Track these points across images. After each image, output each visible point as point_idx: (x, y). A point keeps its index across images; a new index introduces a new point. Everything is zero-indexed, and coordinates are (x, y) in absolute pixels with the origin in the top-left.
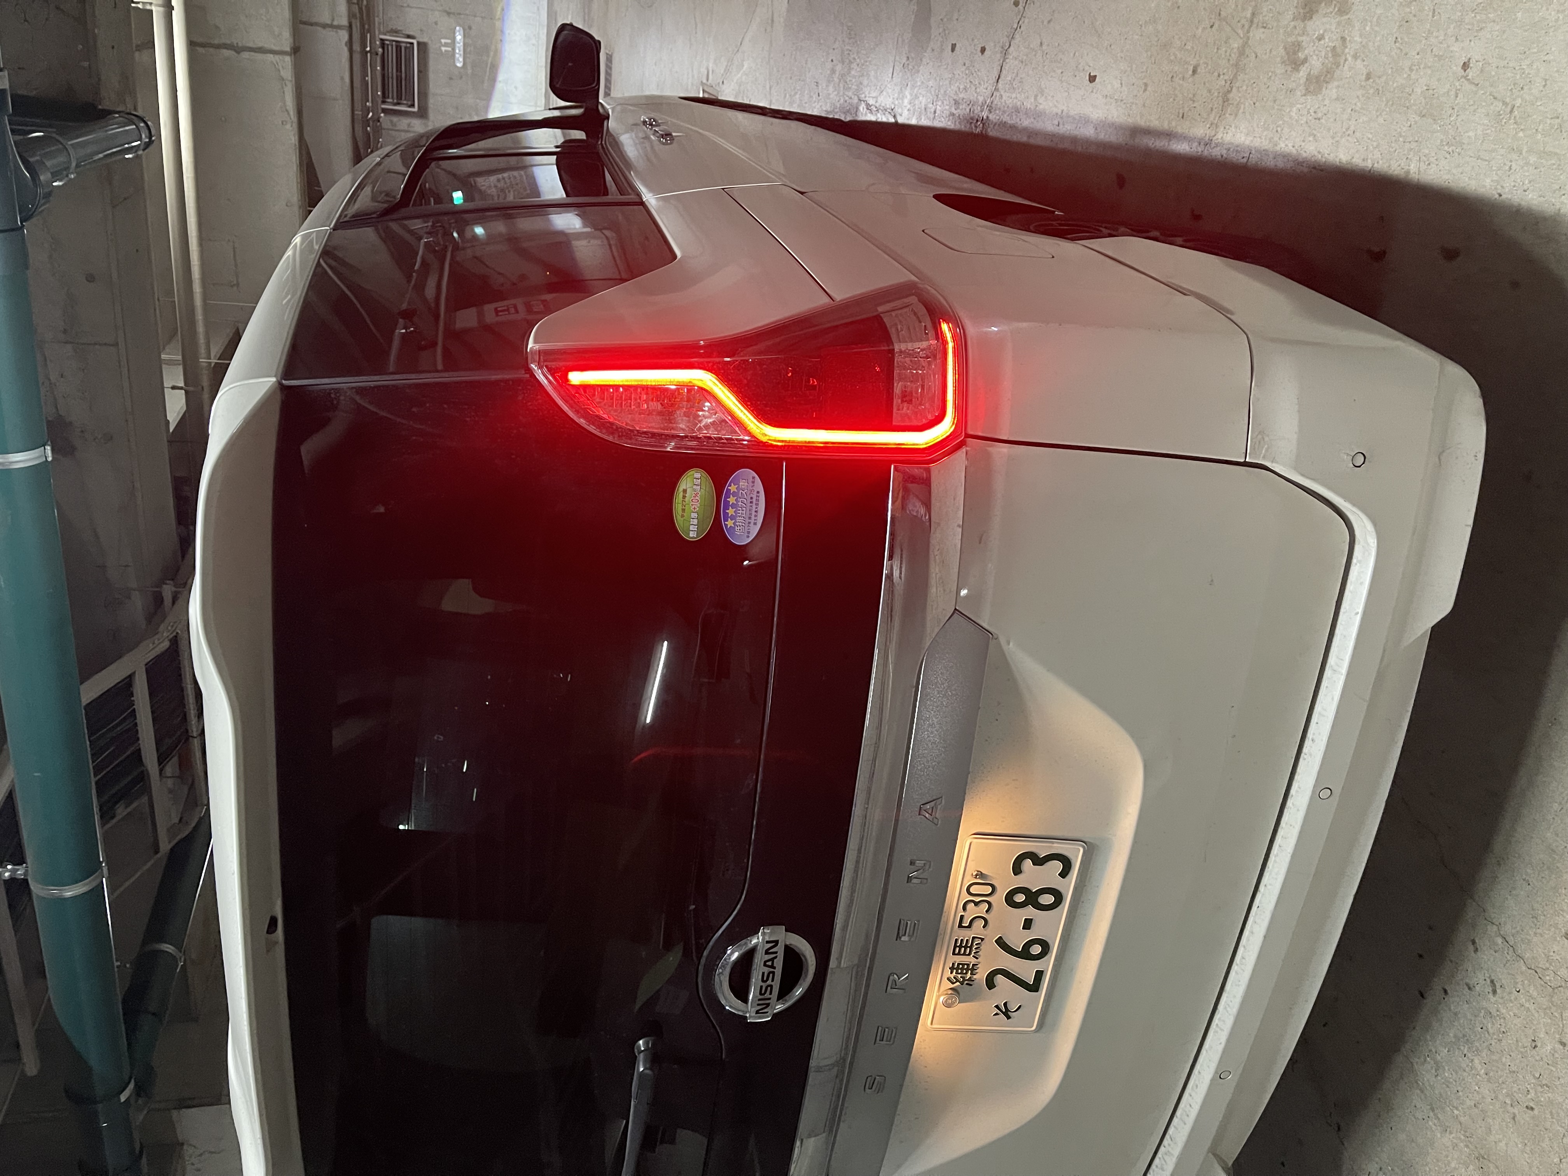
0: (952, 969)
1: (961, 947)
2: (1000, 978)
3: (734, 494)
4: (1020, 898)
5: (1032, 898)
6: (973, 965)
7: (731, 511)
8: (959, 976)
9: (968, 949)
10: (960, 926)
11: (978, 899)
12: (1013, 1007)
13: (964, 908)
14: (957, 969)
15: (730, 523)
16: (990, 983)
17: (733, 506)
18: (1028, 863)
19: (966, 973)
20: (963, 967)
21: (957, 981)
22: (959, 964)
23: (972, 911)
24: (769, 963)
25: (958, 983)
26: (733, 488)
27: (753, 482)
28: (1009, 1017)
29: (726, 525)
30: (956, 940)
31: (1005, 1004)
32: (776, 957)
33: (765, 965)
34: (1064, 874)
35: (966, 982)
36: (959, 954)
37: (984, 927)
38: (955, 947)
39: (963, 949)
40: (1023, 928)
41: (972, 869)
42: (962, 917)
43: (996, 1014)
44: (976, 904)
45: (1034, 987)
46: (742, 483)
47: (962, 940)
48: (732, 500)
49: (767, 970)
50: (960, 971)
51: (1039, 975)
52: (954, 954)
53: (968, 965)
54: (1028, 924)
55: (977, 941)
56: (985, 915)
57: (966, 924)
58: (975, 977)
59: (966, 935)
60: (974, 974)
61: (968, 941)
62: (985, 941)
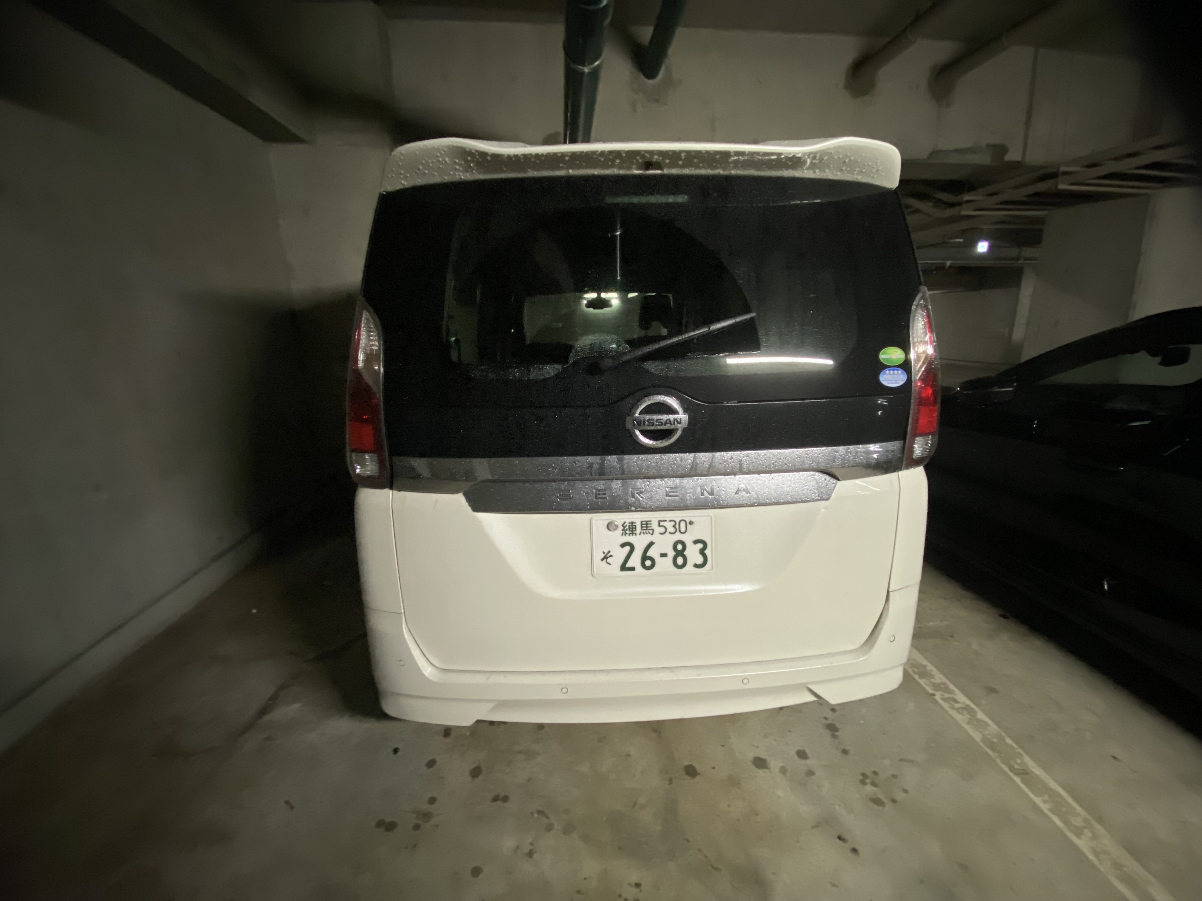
0: (632, 523)
1: (647, 524)
2: (628, 548)
3: (898, 373)
4: (680, 547)
5: (680, 553)
6: (635, 533)
7: (892, 372)
8: (627, 527)
9: (645, 528)
10: (660, 521)
11: (677, 526)
12: (609, 560)
13: (670, 521)
14: (632, 525)
15: (887, 372)
16: (623, 545)
17: (894, 373)
18: (700, 546)
19: (630, 531)
20: (634, 528)
21: (624, 527)
22: (635, 526)
23: (669, 526)
24: (668, 421)
25: (622, 528)
26: (900, 372)
27: (903, 380)
28: (602, 560)
29: (887, 371)
31: (611, 556)
32: (671, 425)
33: (668, 420)
34: (696, 566)
35: (624, 532)
36: (642, 524)
37: (661, 534)
38: (647, 521)
39: (645, 526)
40: (661, 553)
41: (694, 520)
42: (666, 521)
43: (604, 553)
44: (674, 526)
45: (624, 568)
46: (902, 376)
47: (651, 524)
48: (896, 372)
49: (664, 421)
50: (631, 527)
51: (633, 569)
52: (642, 522)
53: (635, 530)
54: (664, 555)
55: (651, 532)
56: (668, 531)
57: (662, 523)
58: (627, 535)
59: (654, 525)
60: (629, 535)
61: (651, 527)
62: (652, 535)
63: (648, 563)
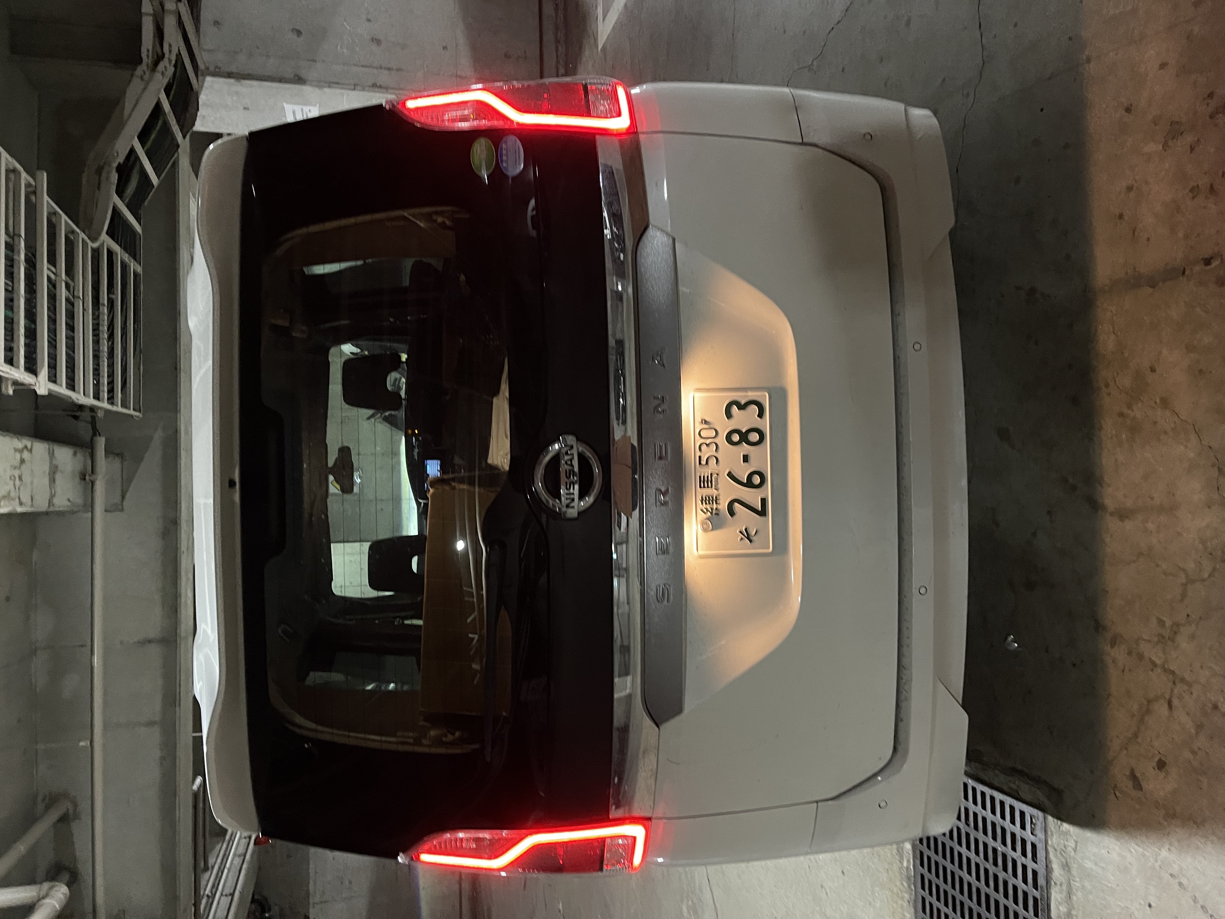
0: (702, 501)
1: (704, 482)
2: (737, 507)
4: (736, 438)
5: (744, 437)
6: (716, 497)
7: (505, 159)
8: (708, 507)
9: (710, 482)
10: (700, 465)
11: (708, 441)
12: (752, 532)
13: (700, 449)
14: (706, 501)
15: (505, 165)
16: (731, 512)
18: (735, 410)
19: (713, 504)
20: (709, 498)
21: (708, 511)
22: (706, 497)
23: (707, 452)
24: (569, 463)
25: (709, 513)
27: (516, 142)
28: (751, 541)
29: (503, 166)
30: (700, 477)
31: (746, 530)
34: (761, 415)
35: (714, 512)
36: (704, 487)
37: (717, 464)
38: (701, 482)
39: (706, 483)
40: (743, 462)
41: (698, 419)
42: (700, 457)
43: (742, 539)
44: (707, 445)
45: (762, 513)
46: (509, 143)
47: (704, 477)
49: (569, 469)
50: (708, 502)
51: (764, 501)
52: (700, 487)
53: (712, 496)
54: (746, 459)
55: (714, 476)
56: (715, 454)
57: (703, 462)
58: (719, 507)
59: (706, 472)
60: (719, 504)
61: (708, 477)
62: (720, 474)
63: (757, 480)
